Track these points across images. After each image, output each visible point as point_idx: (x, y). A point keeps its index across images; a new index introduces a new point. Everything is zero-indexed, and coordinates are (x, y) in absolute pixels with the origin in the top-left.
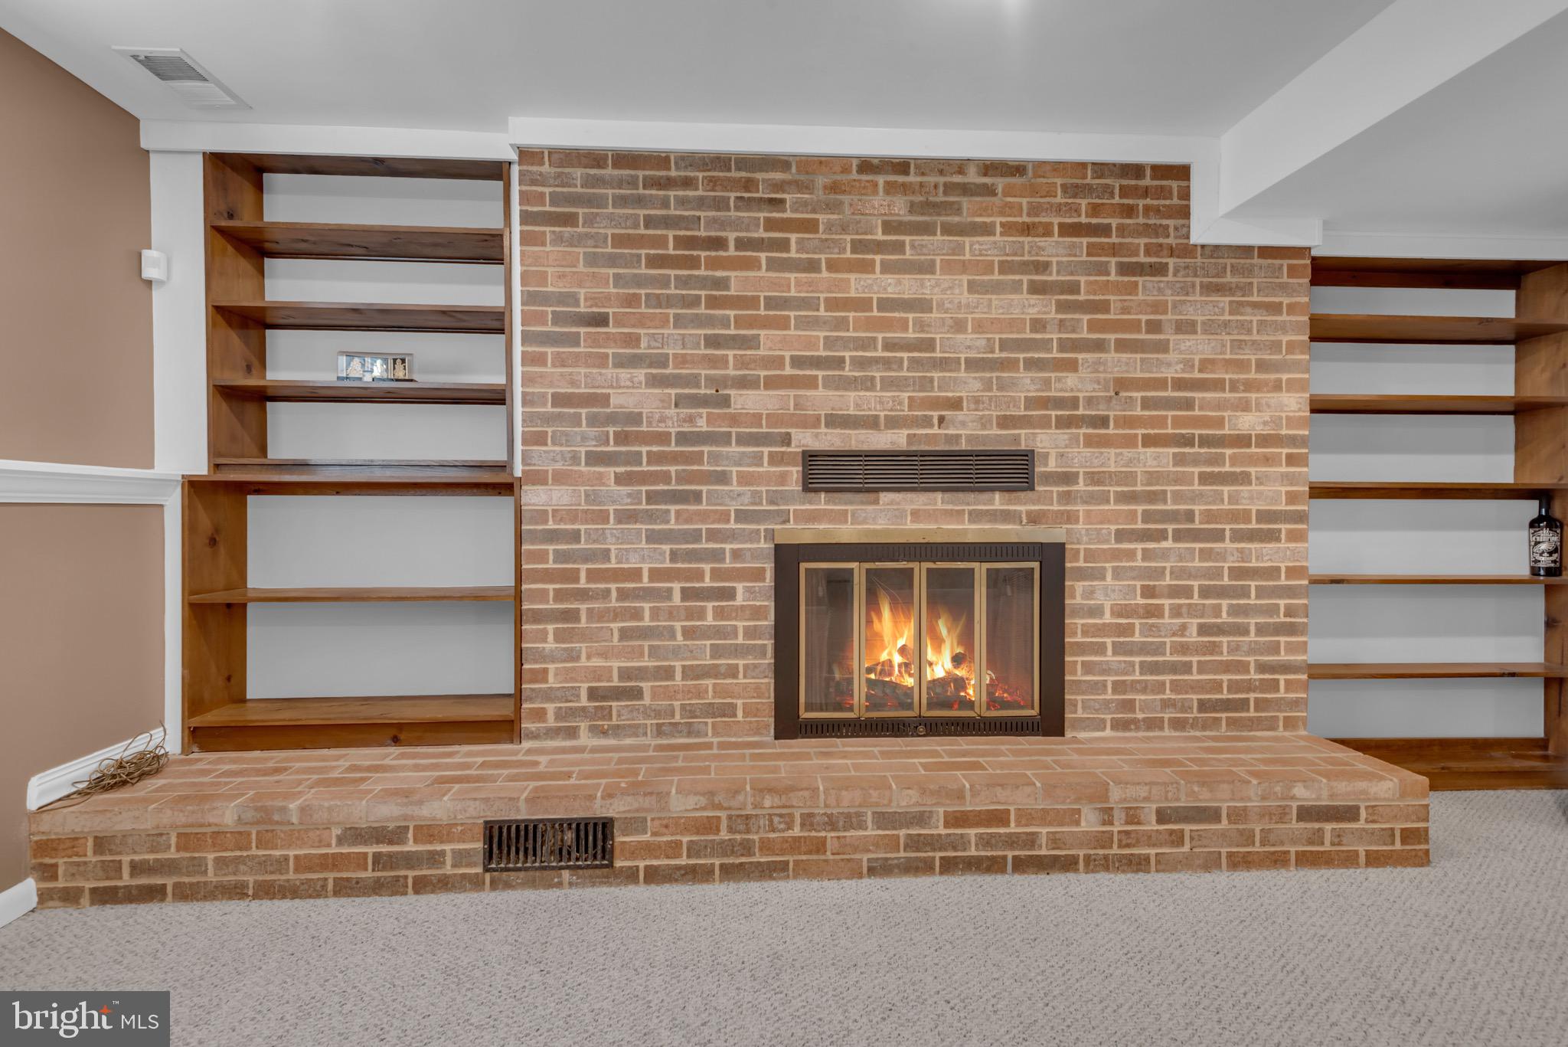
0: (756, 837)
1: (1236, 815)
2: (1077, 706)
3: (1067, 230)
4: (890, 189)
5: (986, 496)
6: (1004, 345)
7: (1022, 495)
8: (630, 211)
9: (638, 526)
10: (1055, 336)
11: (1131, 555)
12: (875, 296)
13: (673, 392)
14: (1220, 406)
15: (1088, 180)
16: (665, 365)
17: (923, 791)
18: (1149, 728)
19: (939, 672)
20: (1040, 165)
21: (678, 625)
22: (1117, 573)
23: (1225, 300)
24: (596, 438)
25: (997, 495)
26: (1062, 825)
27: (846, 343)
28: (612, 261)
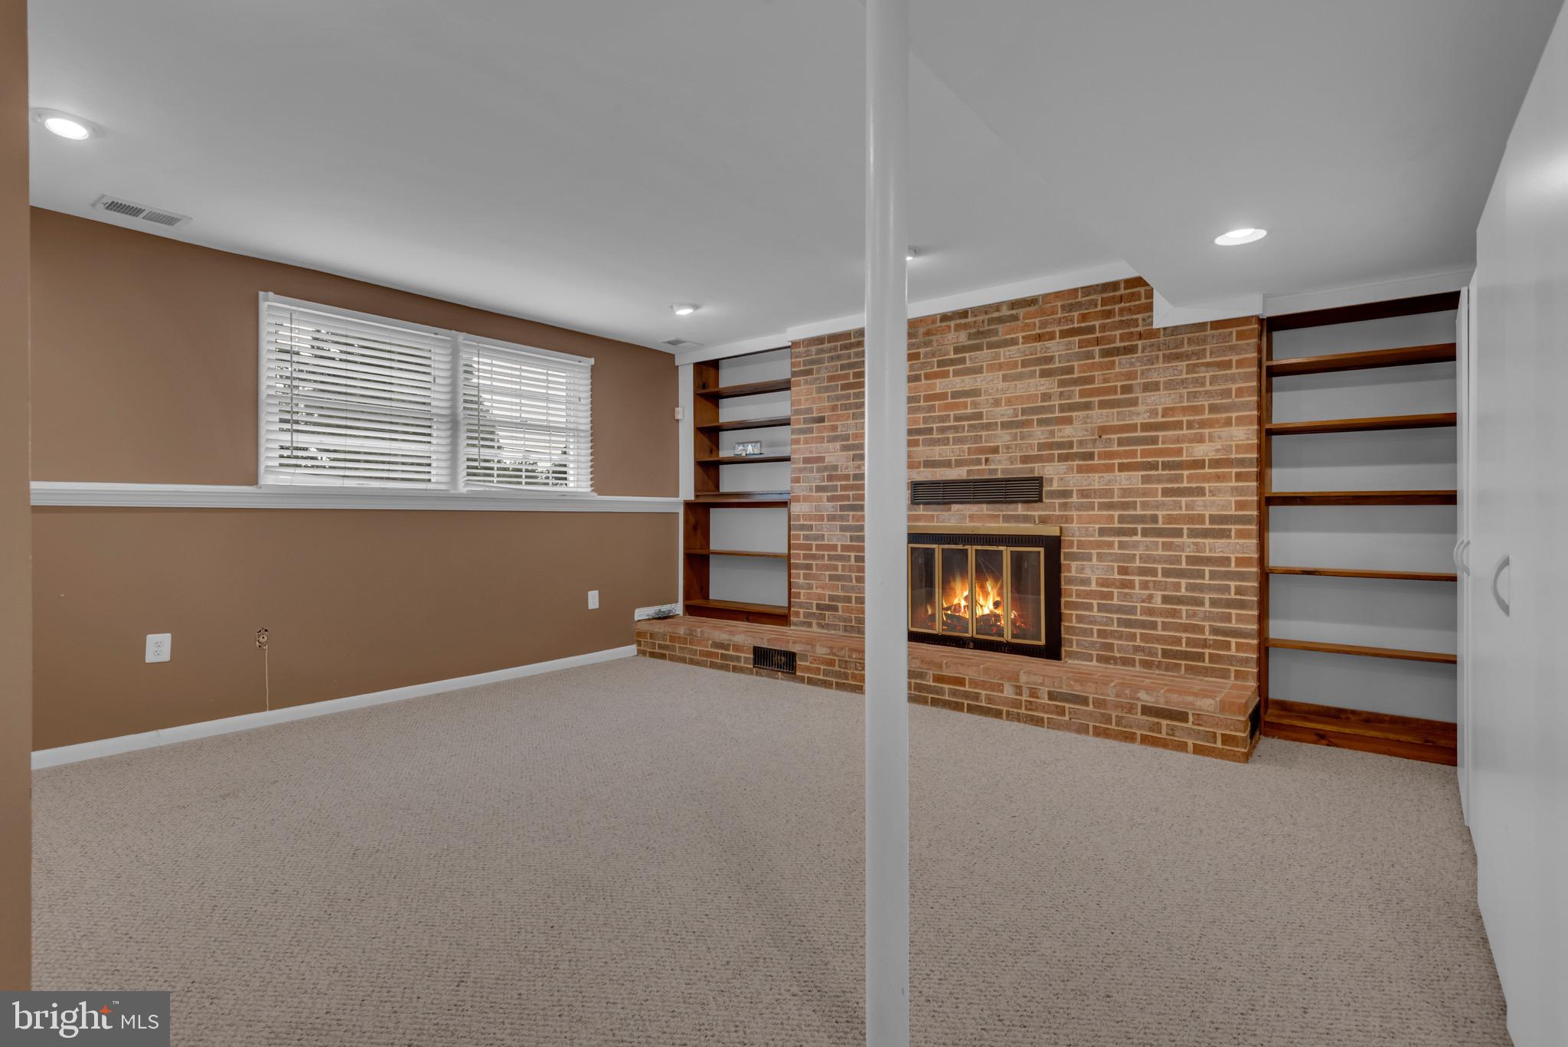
0: (849, 671)
1: (1099, 703)
2: (1072, 642)
3: (1065, 334)
4: (958, 328)
5: (1013, 506)
6: (1024, 412)
7: (1035, 505)
8: (834, 363)
9: (836, 523)
10: (1057, 403)
11: (1110, 545)
12: (949, 391)
13: (851, 453)
14: (1178, 440)
15: (1079, 299)
16: (848, 440)
17: (922, 661)
18: (1124, 664)
19: (986, 611)
20: (1045, 296)
21: (853, 575)
22: (1100, 557)
23: (1183, 365)
24: (820, 479)
25: (1020, 505)
26: (993, 691)
27: (933, 419)
28: (827, 389)
